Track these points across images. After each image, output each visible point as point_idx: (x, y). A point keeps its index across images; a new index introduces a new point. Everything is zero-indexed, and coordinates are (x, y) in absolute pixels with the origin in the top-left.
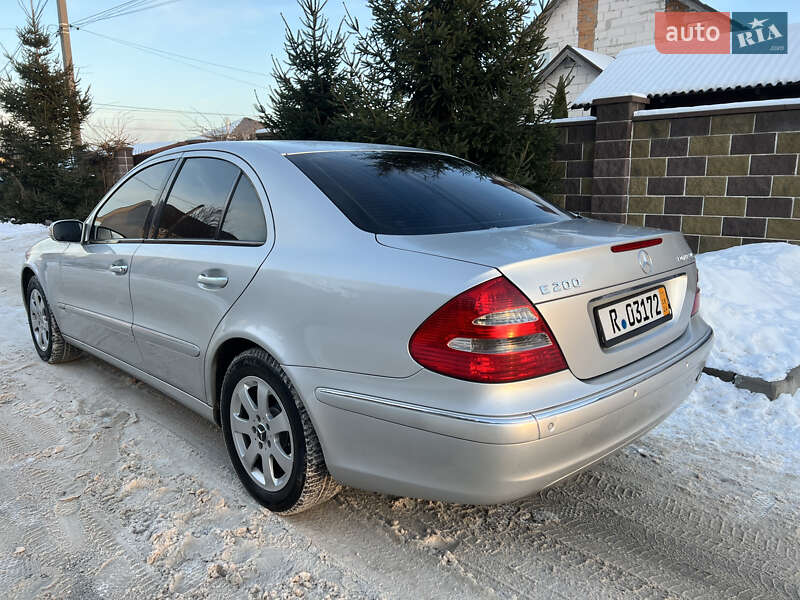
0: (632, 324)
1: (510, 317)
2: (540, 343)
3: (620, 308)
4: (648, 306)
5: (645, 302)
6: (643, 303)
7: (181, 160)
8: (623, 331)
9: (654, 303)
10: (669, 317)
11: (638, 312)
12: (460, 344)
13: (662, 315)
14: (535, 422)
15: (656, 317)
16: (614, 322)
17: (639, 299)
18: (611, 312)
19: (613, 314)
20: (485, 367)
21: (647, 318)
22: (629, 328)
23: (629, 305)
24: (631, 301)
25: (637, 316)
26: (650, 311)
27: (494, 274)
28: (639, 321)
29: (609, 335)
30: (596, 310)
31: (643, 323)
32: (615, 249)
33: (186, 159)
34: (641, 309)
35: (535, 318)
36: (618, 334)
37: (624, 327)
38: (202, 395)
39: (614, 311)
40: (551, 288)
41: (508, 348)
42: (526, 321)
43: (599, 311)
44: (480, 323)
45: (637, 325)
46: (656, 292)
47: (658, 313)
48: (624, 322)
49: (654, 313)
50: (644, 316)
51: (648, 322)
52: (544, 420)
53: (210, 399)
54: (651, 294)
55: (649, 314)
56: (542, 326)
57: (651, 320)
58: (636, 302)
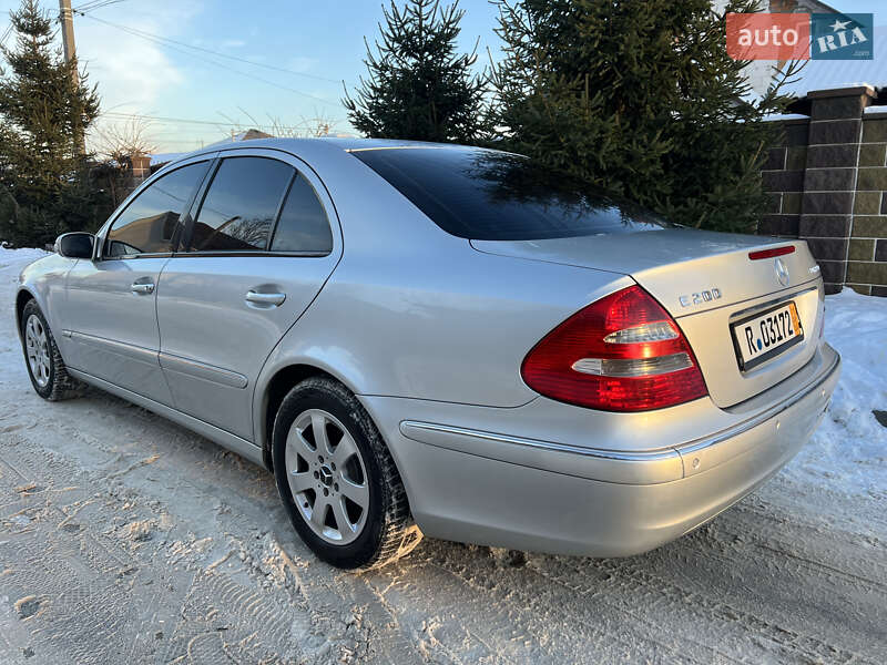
0: (767, 345)
1: (643, 334)
2: (678, 365)
3: (754, 324)
4: (780, 323)
5: (778, 319)
6: (776, 321)
7: (217, 162)
8: (760, 353)
9: (786, 320)
10: (800, 338)
11: (772, 330)
12: (586, 366)
13: (794, 335)
14: (679, 458)
15: (789, 337)
16: (750, 342)
17: (771, 315)
18: (746, 329)
19: (749, 332)
20: (616, 393)
21: (780, 338)
22: (765, 349)
23: (763, 323)
24: (765, 318)
25: (771, 335)
26: (783, 330)
27: (625, 283)
28: (774, 341)
29: (747, 357)
30: (732, 327)
31: (778, 344)
32: (753, 256)
33: (223, 159)
34: (775, 327)
35: (675, 334)
36: (755, 355)
37: (760, 348)
38: (248, 434)
39: (748, 329)
40: (690, 299)
41: (644, 370)
42: (664, 338)
43: (736, 328)
44: (609, 341)
45: (772, 346)
46: (787, 308)
47: (791, 333)
48: (759, 341)
49: (787, 333)
50: (777, 336)
51: (782, 342)
52: (688, 457)
53: (259, 439)
54: (782, 310)
55: (782, 334)
56: (682, 345)
57: (784, 341)
58: (769, 320)
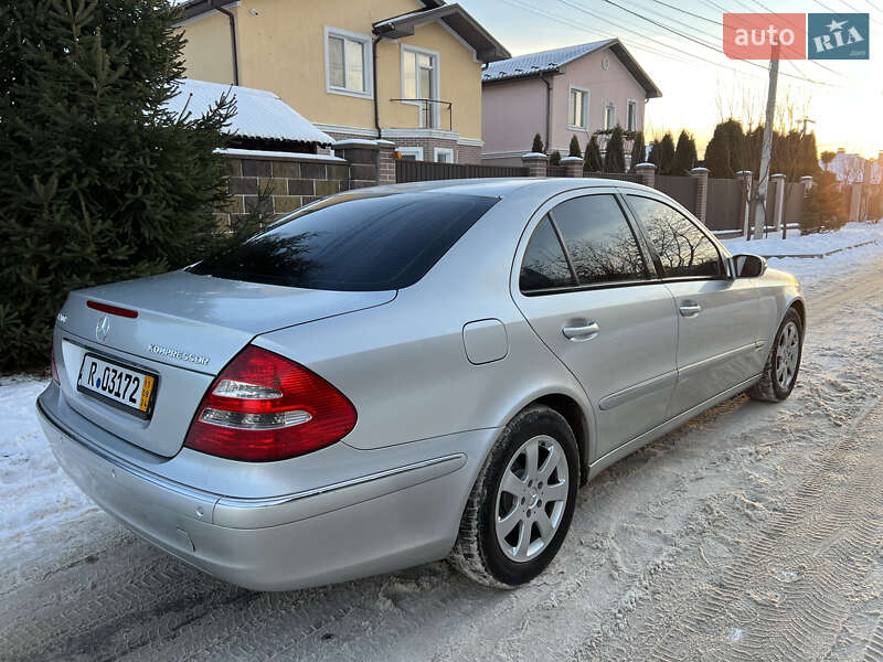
3: (102, 365)
4: (124, 383)
5: (124, 377)
6: (121, 376)
8: (94, 388)
9: (132, 386)
11: (113, 381)
13: (136, 406)
15: (126, 401)
16: (92, 374)
17: (120, 370)
18: (94, 364)
19: (94, 367)
21: (118, 394)
22: (100, 390)
23: (108, 369)
24: (112, 367)
26: (125, 391)
29: (84, 382)
31: (112, 396)
34: (117, 381)
36: (90, 387)
37: (98, 386)
43: (87, 356)
45: (106, 393)
46: (142, 377)
48: (99, 380)
50: (116, 390)
51: (117, 399)
54: (134, 374)
55: (121, 392)
57: (120, 399)
58: (115, 371)
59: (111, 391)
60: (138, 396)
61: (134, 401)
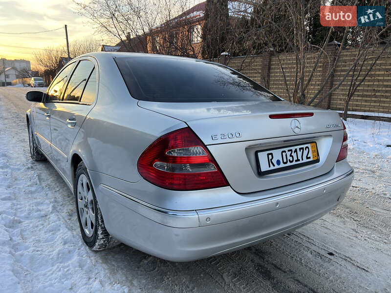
0: (286, 163)
2: (211, 169)
4: (300, 154)
5: (298, 150)
6: (296, 151)
7: (78, 62)
8: (277, 167)
9: (306, 152)
10: (318, 161)
13: (311, 159)
14: (197, 216)
15: (305, 160)
16: (270, 162)
17: (293, 148)
18: (268, 155)
21: (298, 160)
22: (282, 165)
23: (285, 152)
24: (286, 149)
25: (290, 158)
26: (302, 156)
29: (264, 167)
31: (294, 163)
32: (271, 117)
34: (294, 155)
36: (272, 168)
37: (278, 165)
39: (271, 154)
40: (219, 137)
43: (259, 153)
45: (289, 164)
46: (308, 145)
47: (308, 158)
48: (278, 161)
49: (305, 158)
50: (295, 158)
54: (304, 146)
55: (300, 158)
57: (301, 162)
58: (290, 151)
59: (291, 162)
60: (310, 155)
61: (310, 158)
